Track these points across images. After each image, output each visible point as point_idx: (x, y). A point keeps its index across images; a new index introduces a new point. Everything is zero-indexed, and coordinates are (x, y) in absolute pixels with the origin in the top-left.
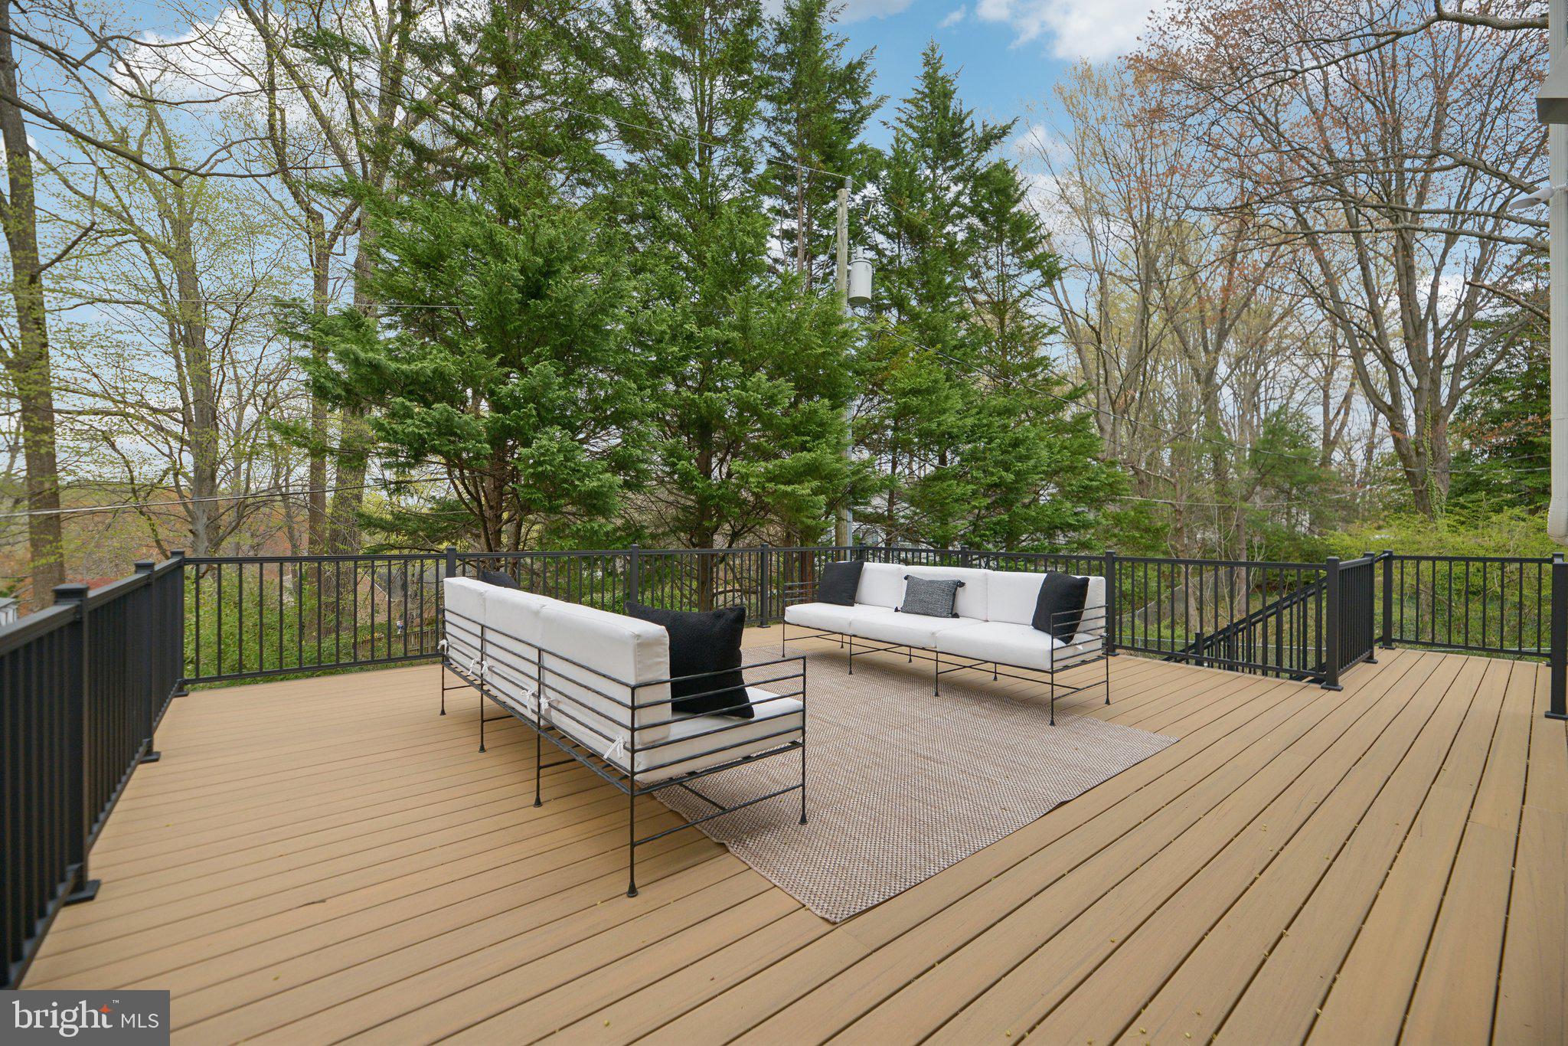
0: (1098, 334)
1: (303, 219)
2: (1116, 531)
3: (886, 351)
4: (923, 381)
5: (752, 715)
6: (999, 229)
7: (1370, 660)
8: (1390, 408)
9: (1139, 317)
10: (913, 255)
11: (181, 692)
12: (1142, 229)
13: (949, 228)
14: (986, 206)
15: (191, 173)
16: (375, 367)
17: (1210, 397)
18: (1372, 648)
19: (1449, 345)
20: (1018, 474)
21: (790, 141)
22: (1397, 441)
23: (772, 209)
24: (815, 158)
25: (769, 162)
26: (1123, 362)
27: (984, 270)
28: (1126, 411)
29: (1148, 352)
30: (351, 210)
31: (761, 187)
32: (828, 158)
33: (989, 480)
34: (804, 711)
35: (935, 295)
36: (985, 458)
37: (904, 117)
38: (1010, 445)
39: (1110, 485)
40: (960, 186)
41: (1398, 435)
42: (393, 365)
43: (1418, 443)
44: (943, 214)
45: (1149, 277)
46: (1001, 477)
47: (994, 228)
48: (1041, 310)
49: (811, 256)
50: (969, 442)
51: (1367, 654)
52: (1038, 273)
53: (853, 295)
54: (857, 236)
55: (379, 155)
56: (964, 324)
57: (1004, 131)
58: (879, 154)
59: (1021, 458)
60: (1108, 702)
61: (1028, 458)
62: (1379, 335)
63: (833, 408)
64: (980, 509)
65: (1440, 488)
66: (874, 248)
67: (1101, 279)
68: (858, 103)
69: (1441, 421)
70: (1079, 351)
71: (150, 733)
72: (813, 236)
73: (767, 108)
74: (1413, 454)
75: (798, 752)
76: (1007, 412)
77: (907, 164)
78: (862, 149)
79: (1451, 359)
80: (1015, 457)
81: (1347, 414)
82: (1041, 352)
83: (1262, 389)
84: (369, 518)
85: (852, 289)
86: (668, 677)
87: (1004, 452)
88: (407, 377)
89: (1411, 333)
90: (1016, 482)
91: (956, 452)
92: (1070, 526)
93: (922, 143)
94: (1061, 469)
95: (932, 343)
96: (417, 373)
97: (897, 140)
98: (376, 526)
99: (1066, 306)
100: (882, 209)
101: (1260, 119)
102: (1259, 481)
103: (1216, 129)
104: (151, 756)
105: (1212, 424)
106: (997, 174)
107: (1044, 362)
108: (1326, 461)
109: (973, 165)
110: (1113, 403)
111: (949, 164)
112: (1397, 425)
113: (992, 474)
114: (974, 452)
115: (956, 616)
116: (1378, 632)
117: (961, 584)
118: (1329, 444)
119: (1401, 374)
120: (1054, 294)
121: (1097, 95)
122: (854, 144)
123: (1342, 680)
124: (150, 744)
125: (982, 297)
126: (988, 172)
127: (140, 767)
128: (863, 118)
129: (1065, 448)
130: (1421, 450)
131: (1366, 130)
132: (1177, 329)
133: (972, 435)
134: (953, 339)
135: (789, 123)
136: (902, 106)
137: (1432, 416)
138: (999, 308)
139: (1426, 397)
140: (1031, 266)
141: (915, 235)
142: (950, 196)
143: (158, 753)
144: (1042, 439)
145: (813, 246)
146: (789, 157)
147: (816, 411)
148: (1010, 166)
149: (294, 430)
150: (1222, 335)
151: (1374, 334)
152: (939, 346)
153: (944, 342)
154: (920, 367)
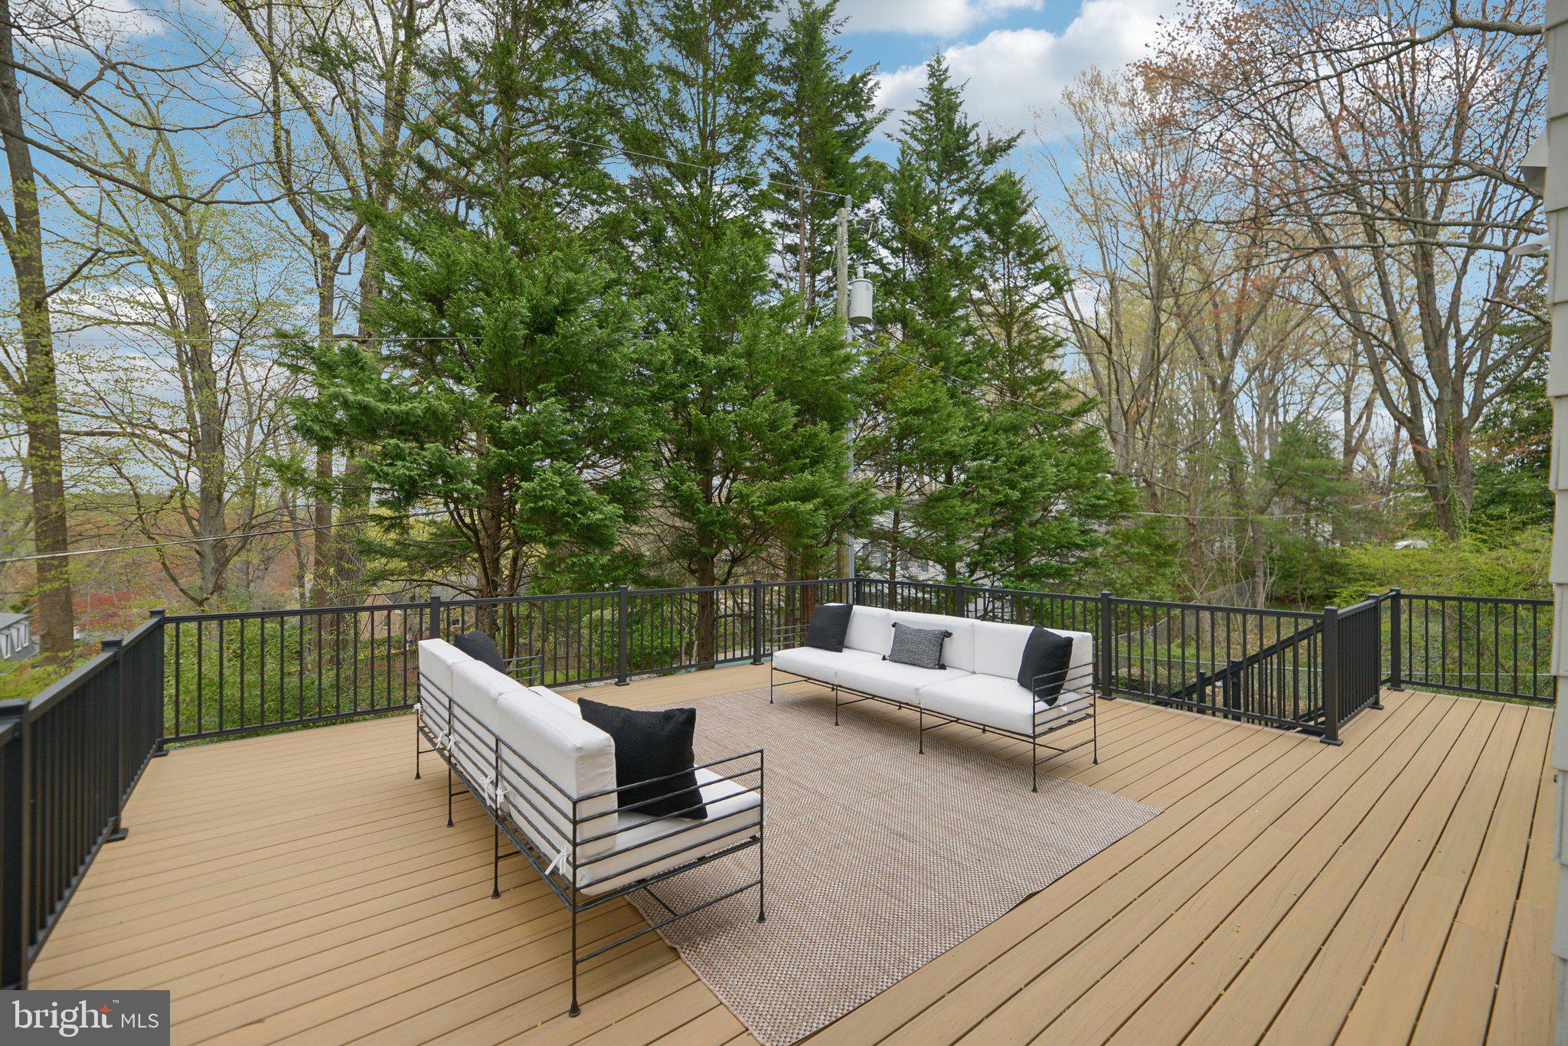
0: (1109, 345)
1: (308, 240)
2: (1127, 548)
3: (887, 371)
4: (924, 400)
5: (705, 816)
6: (1005, 242)
7: (1376, 705)
8: (1410, 420)
9: (1151, 325)
10: (917, 270)
11: (161, 752)
12: (1153, 237)
13: (954, 241)
14: (993, 217)
15: (194, 201)
16: (365, 408)
17: (1227, 406)
18: (1377, 692)
19: (1472, 351)
20: (1024, 491)
21: (794, 156)
22: (1417, 454)
23: (775, 224)
24: (818, 173)
25: (773, 176)
26: (1135, 372)
27: (990, 281)
28: (1138, 422)
29: (1160, 362)
30: (357, 229)
31: (765, 201)
32: (830, 173)
33: (994, 498)
34: (761, 805)
35: (941, 310)
36: (990, 478)
37: (909, 129)
38: (1016, 463)
39: (1120, 502)
40: (966, 198)
41: (1419, 448)
42: (382, 406)
43: (1440, 457)
44: (948, 227)
45: (1162, 284)
46: (1006, 496)
47: (999, 239)
48: (1051, 319)
49: (814, 273)
50: (975, 460)
51: (1372, 700)
52: (1047, 284)
53: (853, 315)
54: (860, 250)
55: (384, 176)
56: (970, 339)
57: (1009, 145)
58: (883, 167)
59: (1027, 477)
60: (1095, 762)
61: (1034, 476)
62: (1397, 346)
63: (832, 432)
64: (986, 526)
65: (1463, 501)
66: (878, 262)
67: (1112, 286)
68: (862, 116)
69: (1464, 434)
70: (1091, 361)
71: (116, 812)
72: (817, 252)
73: (770, 122)
74: (1434, 466)
75: (756, 847)
76: (1014, 428)
77: (912, 178)
78: (866, 162)
79: (1474, 367)
80: (1021, 476)
81: (1369, 419)
82: (1048, 365)
83: (1280, 396)
84: (369, 544)
85: (853, 307)
86: (614, 786)
87: (1011, 470)
88: (397, 417)
89: (1431, 343)
90: (1021, 500)
91: (962, 469)
92: (1078, 546)
93: (926, 156)
94: (1069, 486)
95: (935, 361)
96: (407, 413)
97: (903, 152)
98: (376, 552)
99: (1077, 317)
100: (885, 222)
101: (1273, 125)
102: (1276, 493)
103: (1229, 136)
104: (118, 834)
105: (1228, 434)
106: (1004, 187)
107: (1054, 376)
108: (1348, 469)
109: (978, 178)
110: (1125, 414)
111: (954, 177)
112: (1418, 438)
113: (998, 492)
114: (979, 470)
115: (943, 667)
116: (1386, 672)
117: (948, 635)
118: (1350, 451)
119: (1420, 385)
120: (1065, 304)
121: (1107, 101)
122: (856, 158)
123: (1342, 733)
124: (117, 822)
125: (988, 309)
126: (994, 186)
127: (105, 846)
128: (866, 132)
129: (1073, 465)
130: (1443, 463)
131: (1383, 134)
132: (1191, 336)
133: (977, 452)
134: (958, 355)
135: (791, 137)
136: (907, 118)
137: (1453, 429)
138: (1006, 320)
139: (1449, 409)
140: (1038, 278)
141: (919, 250)
142: (956, 208)
143: (126, 830)
144: (1049, 456)
145: (817, 262)
146: (792, 173)
147: (816, 435)
148: (1017, 177)
149: (288, 468)
150: (1237, 343)
151: (1393, 345)
152: (942, 364)
153: (947, 360)
154: (921, 387)
